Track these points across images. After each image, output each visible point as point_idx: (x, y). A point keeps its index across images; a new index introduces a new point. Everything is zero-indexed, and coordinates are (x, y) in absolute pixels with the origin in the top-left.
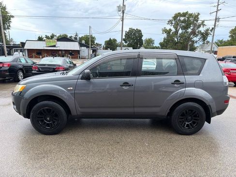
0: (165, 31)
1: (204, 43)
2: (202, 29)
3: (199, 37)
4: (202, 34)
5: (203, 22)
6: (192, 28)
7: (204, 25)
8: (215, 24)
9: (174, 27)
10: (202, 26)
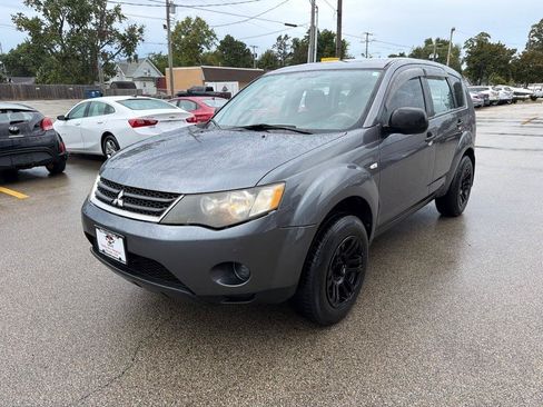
0: (22, 23)
1: (129, 60)
2: (120, 27)
3: (116, 45)
4: (122, 38)
5: (117, 9)
6: (94, 21)
7: (122, 17)
8: (168, 17)
9: (46, 14)
10: (117, 19)
